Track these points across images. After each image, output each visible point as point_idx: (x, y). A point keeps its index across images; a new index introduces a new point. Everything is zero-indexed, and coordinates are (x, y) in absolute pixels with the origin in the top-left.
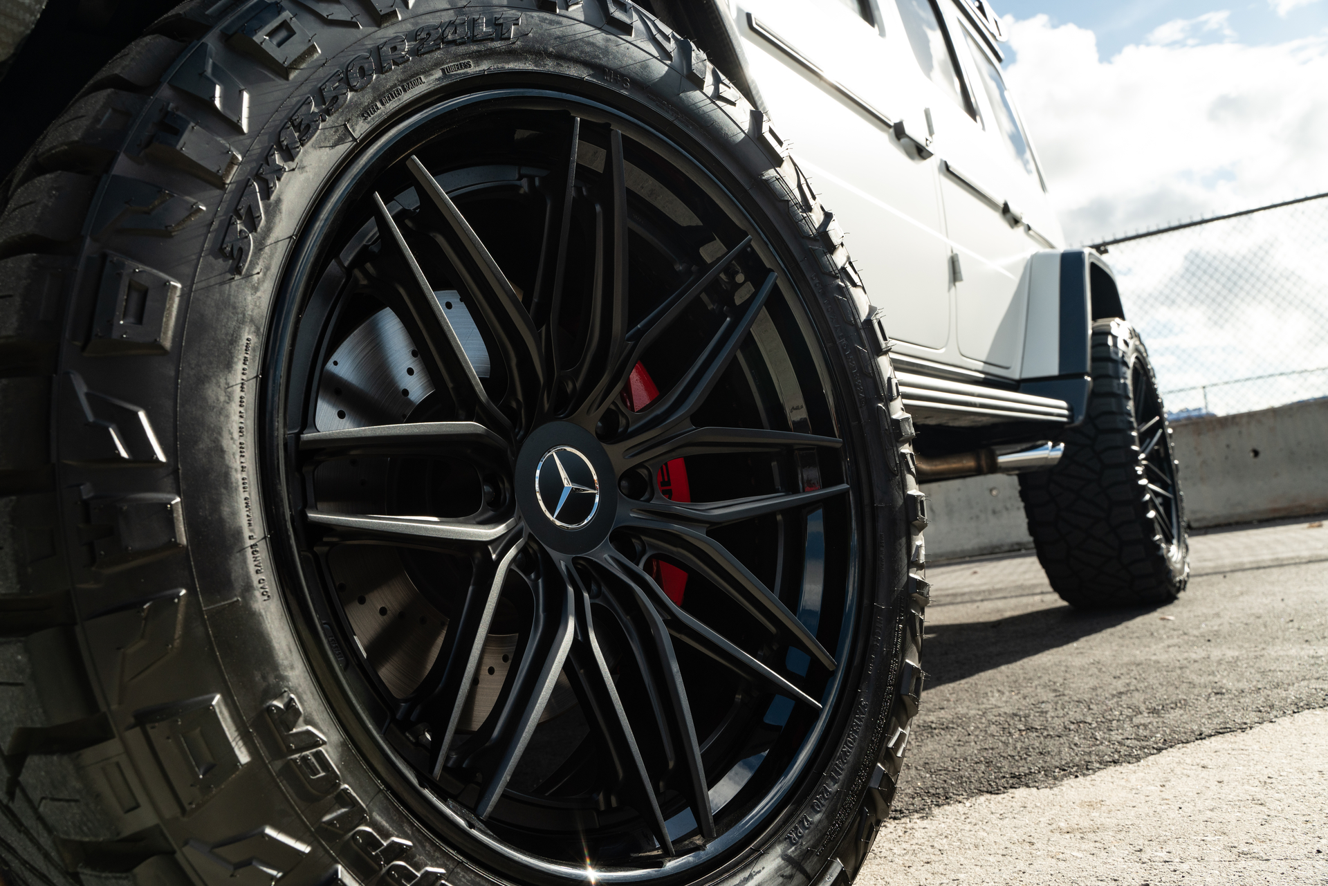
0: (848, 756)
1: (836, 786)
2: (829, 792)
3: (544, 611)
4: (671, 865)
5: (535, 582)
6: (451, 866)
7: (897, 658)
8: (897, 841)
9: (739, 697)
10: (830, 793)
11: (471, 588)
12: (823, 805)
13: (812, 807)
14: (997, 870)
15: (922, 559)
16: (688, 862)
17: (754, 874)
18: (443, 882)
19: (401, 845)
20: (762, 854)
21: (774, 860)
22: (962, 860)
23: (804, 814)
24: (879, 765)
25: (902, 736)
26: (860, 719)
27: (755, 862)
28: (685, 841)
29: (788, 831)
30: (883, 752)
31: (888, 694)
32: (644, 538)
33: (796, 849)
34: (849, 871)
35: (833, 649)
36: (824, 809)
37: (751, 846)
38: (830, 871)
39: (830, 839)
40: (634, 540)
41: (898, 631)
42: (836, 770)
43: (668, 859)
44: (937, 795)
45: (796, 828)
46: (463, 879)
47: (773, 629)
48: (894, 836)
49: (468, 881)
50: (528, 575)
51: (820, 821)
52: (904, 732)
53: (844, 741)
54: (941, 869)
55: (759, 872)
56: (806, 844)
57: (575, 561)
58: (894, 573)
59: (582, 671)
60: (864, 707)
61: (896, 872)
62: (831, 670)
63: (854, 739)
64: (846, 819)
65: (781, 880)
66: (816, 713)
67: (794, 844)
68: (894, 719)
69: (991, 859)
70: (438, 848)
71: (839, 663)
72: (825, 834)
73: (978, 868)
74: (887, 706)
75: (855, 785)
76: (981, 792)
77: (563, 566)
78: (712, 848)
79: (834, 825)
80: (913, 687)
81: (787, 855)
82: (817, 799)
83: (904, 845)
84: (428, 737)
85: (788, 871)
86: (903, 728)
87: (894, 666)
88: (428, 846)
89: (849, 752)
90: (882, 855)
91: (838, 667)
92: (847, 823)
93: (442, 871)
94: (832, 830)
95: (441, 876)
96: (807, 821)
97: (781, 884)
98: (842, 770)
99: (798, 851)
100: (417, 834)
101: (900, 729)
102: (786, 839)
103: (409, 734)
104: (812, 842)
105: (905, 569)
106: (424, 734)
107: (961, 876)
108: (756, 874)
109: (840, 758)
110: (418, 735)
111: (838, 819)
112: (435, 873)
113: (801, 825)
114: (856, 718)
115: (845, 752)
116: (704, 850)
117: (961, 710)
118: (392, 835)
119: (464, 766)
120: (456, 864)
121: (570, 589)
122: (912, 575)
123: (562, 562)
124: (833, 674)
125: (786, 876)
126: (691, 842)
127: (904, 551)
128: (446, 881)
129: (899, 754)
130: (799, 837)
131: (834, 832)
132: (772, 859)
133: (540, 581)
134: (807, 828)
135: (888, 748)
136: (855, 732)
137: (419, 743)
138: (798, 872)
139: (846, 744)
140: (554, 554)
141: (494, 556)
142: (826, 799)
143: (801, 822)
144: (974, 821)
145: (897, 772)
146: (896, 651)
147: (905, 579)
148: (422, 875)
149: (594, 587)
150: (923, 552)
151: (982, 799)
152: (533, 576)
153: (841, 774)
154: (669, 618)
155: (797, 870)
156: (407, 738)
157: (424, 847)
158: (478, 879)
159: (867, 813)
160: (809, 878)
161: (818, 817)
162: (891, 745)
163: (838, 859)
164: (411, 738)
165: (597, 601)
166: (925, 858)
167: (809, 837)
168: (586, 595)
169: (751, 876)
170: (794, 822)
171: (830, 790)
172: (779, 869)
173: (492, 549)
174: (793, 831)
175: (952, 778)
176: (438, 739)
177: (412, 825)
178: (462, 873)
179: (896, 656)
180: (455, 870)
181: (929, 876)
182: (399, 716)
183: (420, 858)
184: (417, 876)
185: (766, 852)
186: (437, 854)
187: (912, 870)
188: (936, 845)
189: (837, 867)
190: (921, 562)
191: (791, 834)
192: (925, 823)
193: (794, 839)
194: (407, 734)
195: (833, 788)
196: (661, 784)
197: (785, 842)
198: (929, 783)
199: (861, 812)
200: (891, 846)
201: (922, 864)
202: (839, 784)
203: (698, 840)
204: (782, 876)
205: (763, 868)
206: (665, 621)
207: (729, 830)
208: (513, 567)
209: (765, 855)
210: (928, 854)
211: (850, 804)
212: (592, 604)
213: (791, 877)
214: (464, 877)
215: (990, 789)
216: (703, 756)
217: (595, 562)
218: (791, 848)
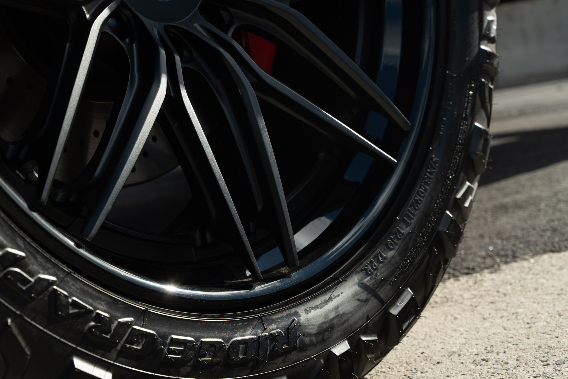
0: (420, 204)
1: (408, 228)
2: (401, 233)
3: (139, 71)
4: (259, 288)
5: (130, 46)
6: (62, 276)
7: (467, 121)
8: (468, 290)
9: (322, 155)
10: (403, 234)
11: (68, 45)
12: (396, 244)
13: (387, 245)
14: (551, 305)
15: (493, 34)
16: (275, 287)
17: (333, 297)
18: (55, 287)
19: (15, 255)
20: (340, 282)
21: (352, 286)
22: (522, 299)
23: (379, 250)
24: (448, 212)
25: (469, 189)
26: (431, 173)
27: (335, 288)
28: (273, 271)
29: (365, 264)
30: (451, 202)
31: (458, 152)
32: (231, 10)
33: (371, 279)
34: (419, 300)
35: (408, 111)
36: (397, 247)
37: (331, 276)
38: (402, 298)
39: (401, 272)
40: (222, 12)
41: (468, 97)
42: (408, 215)
43: (257, 283)
44: (506, 256)
45: (371, 262)
46: (72, 287)
47: (352, 93)
48: (466, 286)
49: (77, 288)
50: (123, 39)
51: (393, 257)
52: (472, 186)
53: (416, 191)
54: (503, 306)
55: (338, 296)
56: (380, 275)
57: (166, 28)
58: (467, 45)
59: (176, 124)
60: (435, 163)
61: (464, 310)
62: (405, 130)
63: (426, 190)
64: (417, 256)
65: (357, 303)
66: (392, 167)
67: (369, 275)
68: (462, 174)
69: (548, 297)
70: (48, 260)
71: (413, 122)
72: (398, 267)
73: (535, 305)
74: (456, 162)
75: (426, 228)
76: (545, 252)
77: (155, 33)
78: (296, 276)
79: (406, 261)
80: (481, 147)
81: (363, 283)
82: (391, 239)
83: (473, 292)
84: (37, 175)
85: (364, 296)
86: (471, 182)
87: (464, 127)
88: (40, 259)
89: (420, 200)
90: (454, 299)
91: (412, 128)
92: (417, 260)
93: (53, 278)
94: (403, 264)
95: (53, 283)
96: (382, 256)
97: (358, 306)
98: (414, 215)
99: (373, 281)
100: (29, 247)
101: (468, 183)
102: (362, 270)
103: (20, 172)
104: (385, 274)
105: (477, 41)
106: (33, 171)
107: (520, 311)
108: (335, 298)
109: (411, 206)
110: (28, 174)
111: (409, 256)
112: (47, 280)
113: (376, 259)
114: (428, 172)
115: (417, 201)
116: (289, 277)
117: (535, 193)
118: (7, 247)
119: (71, 200)
120: (65, 274)
121: (163, 52)
122: (483, 47)
123: (154, 28)
124: (407, 134)
125: (362, 300)
126: (278, 272)
127: (476, 25)
128: (58, 286)
129: (467, 204)
130: (374, 270)
131: (406, 266)
132: (351, 285)
133: (134, 45)
134: (381, 262)
135: (456, 199)
136: (427, 184)
137: (29, 181)
138: (372, 298)
139: (418, 193)
140: (148, 22)
141: (88, 16)
142: (398, 239)
143: (376, 257)
144: (536, 272)
145: (464, 220)
146: (466, 114)
147: (476, 51)
148: (36, 281)
149: (185, 53)
150: (494, 27)
151: (546, 257)
152: (127, 40)
153: (412, 219)
154: (256, 81)
155: (372, 295)
156: (18, 175)
157: (36, 258)
158: (86, 288)
159: (436, 252)
160: (382, 302)
161: (391, 254)
162: (459, 196)
163: (409, 289)
164: (22, 176)
165: (189, 66)
166: (491, 299)
167: (383, 270)
168: (177, 58)
169: (330, 299)
170: (369, 257)
171: (402, 231)
172: (356, 294)
173: (86, 9)
174: (368, 264)
175: (520, 243)
176: (44, 174)
177: (24, 240)
178: (73, 282)
179: (466, 118)
180: (66, 279)
181: (493, 312)
182: (8, 155)
183: (34, 267)
184: (31, 281)
185: (344, 280)
186: (49, 265)
187: (478, 308)
188: (501, 290)
189: (409, 294)
190: (492, 35)
191: (367, 266)
192: (494, 276)
193: (370, 271)
194: (18, 172)
195: (405, 230)
196: (251, 225)
197: (361, 273)
198: (499, 247)
199: (430, 251)
200: (462, 293)
201: (487, 303)
202: (411, 227)
203: (284, 270)
204: (359, 300)
205: (342, 293)
206: (252, 84)
207: (311, 262)
208: (108, 31)
209: (344, 283)
210: (493, 296)
211: (420, 244)
212: (183, 69)
213: (366, 301)
214: (73, 285)
215: (553, 249)
216: (288, 204)
217: (186, 30)
218: (366, 278)
